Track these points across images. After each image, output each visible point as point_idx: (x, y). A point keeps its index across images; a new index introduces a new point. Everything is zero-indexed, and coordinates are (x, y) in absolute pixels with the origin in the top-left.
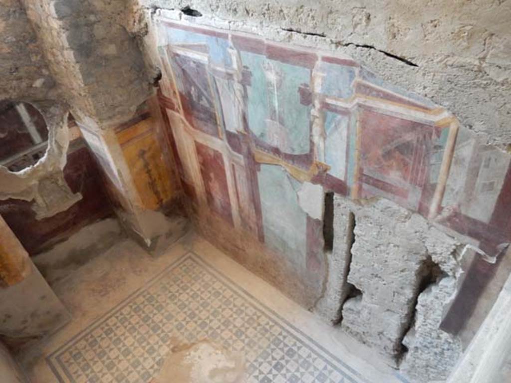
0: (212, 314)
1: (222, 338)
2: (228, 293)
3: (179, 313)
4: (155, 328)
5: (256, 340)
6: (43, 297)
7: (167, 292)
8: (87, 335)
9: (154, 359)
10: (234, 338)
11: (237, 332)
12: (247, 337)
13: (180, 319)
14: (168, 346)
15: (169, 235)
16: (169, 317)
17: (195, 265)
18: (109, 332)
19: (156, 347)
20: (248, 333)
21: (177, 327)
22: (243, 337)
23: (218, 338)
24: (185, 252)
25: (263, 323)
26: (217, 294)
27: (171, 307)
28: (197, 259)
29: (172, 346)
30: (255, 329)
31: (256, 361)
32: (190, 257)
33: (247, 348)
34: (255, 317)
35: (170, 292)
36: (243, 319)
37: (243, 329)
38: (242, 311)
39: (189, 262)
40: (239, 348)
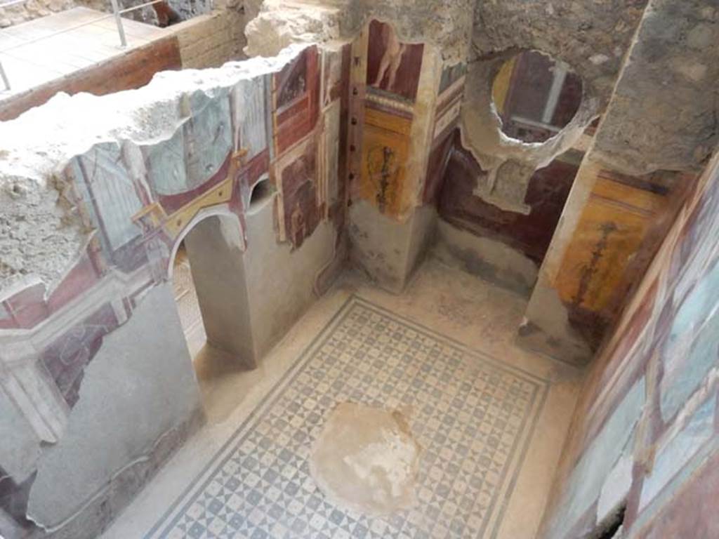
0: (460, 446)
1: (428, 469)
2: (501, 458)
3: (447, 402)
4: (417, 383)
5: (441, 517)
6: (397, 252)
7: (471, 377)
8: (387, 317)
9: (380, 395)
10: (435, 486)
11: (445, 487)
12: (441, 503)
13: (439, 407)
14: (400, 406)
15: (554, 343)
16: (437, 393)
17: (528, 397)
18: (398, 336)
19: (394, 393)
20: (448, 504)
21: (428, 406)
22: (439, 498)
23: (427, 464)
24: (542, 377)
25: (470, 523)
26: (493, 443)
27: (452, 391)
28: (539, 396)
29: (400, 410)
30: (458, 513)
31: (410, 525)
32: (537, 387)
33: (424, 507)
34: (476, 509)
35: (473, 381)
36: (468, 491)
37: (451, 495)
38: (478, 486)
39: (531, 389)
40: (421, 496)
